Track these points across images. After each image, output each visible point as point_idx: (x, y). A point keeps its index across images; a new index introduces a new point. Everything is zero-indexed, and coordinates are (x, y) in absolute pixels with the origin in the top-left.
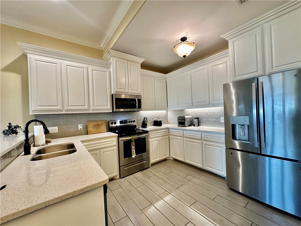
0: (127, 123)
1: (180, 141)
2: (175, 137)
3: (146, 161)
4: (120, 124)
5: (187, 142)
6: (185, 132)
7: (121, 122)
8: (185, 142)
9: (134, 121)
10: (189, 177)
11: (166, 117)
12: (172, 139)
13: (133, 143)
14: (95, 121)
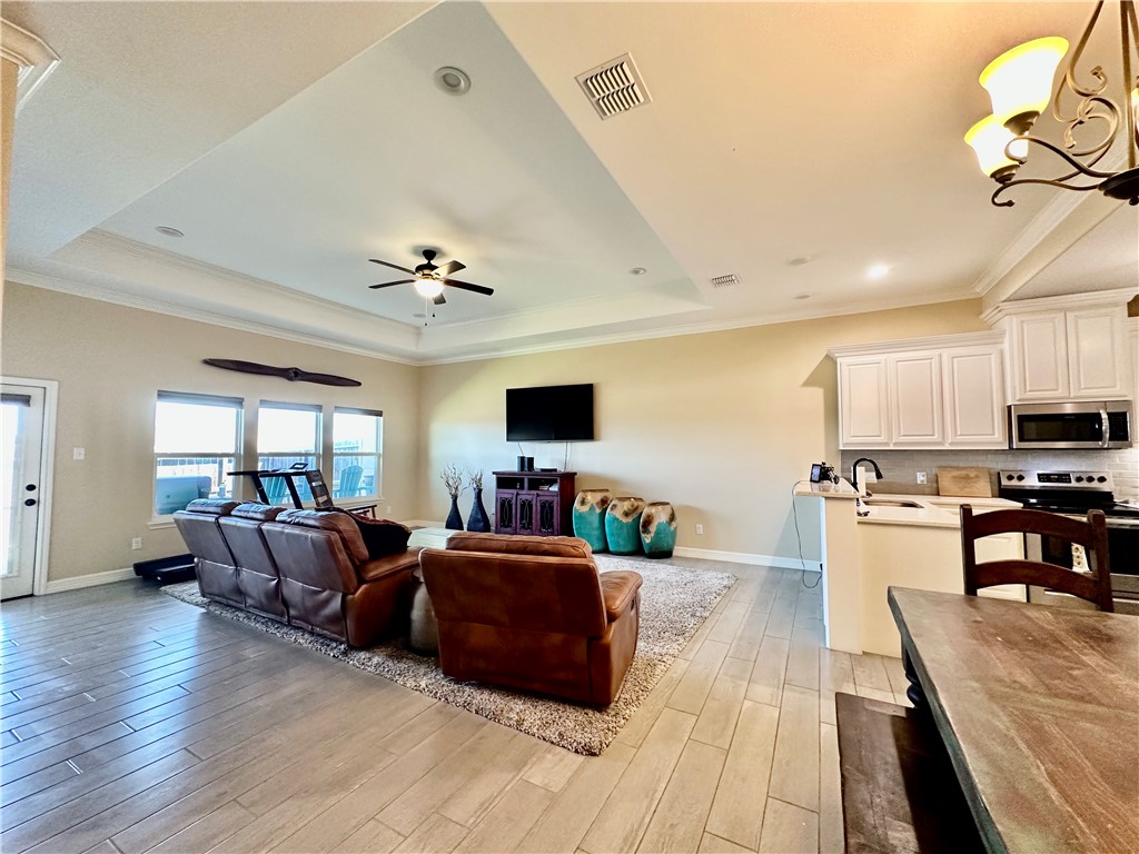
0: (1070, 482)
4: (1040, 481)
7: (1043, 477)
9: (1102, 479)
14: (958, 468)
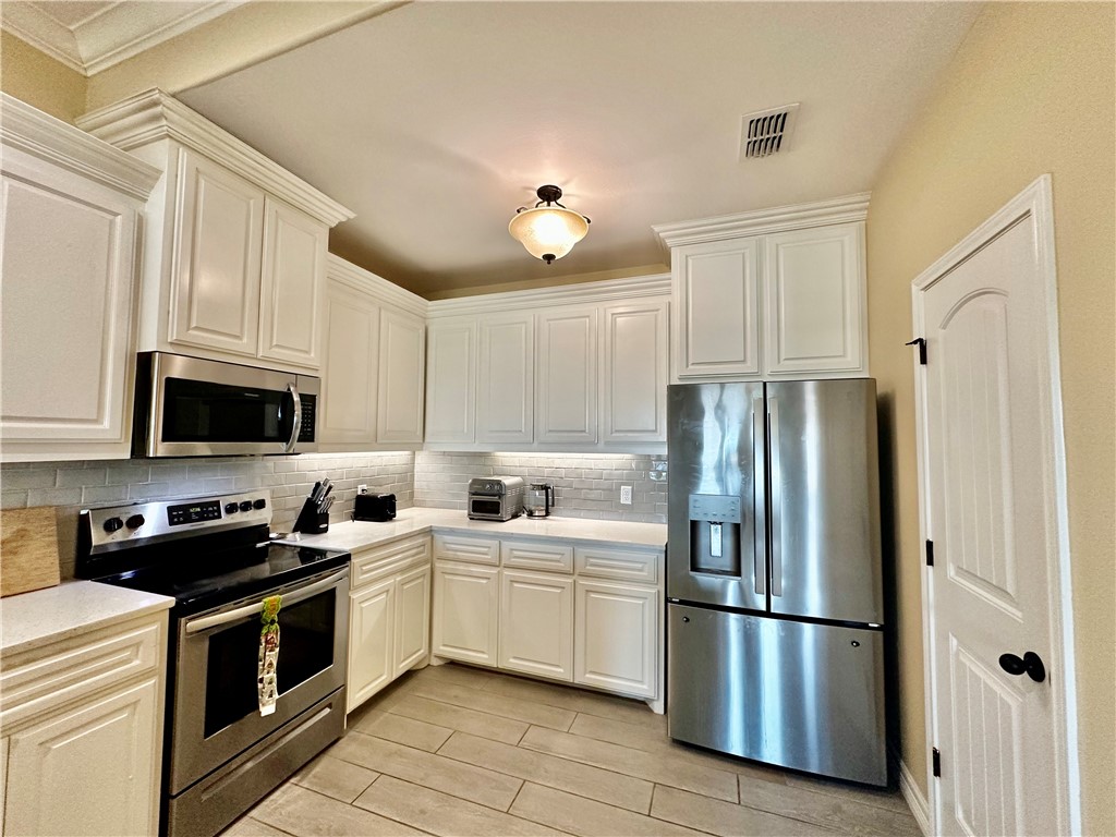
0: (219, 517)
1: (484, 581)
2: (462, 567)
3: (328, 710)
4: (172, 523)
5: (516, 585)
6: (507, 545)
7: (177, 514)
8: (505, 583)
9: (260, 504)
10: (534, 735)
11: (408, 476)
12: (447, 577)
13: (273, 633)
